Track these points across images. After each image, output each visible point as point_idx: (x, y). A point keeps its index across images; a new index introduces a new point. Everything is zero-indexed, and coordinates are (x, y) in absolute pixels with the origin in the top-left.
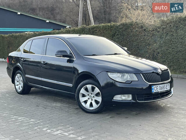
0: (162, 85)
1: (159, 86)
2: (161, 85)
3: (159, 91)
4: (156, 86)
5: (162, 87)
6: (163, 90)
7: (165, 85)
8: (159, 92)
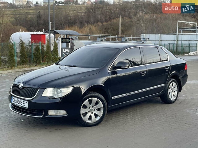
0: (20, 100)
1: (17, 99)
2: (18, 99)
3: (16, 103)
4: (15, 98)
5: (19, 101)
6: (19, 104)
7: (23, 101)
8: (16, 105)
